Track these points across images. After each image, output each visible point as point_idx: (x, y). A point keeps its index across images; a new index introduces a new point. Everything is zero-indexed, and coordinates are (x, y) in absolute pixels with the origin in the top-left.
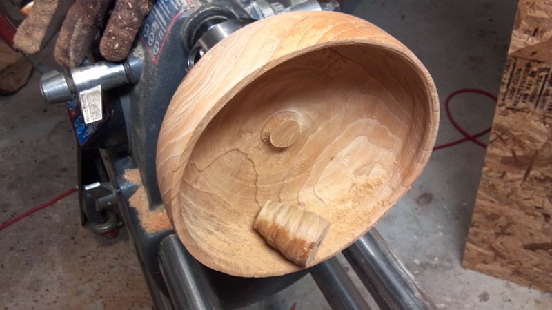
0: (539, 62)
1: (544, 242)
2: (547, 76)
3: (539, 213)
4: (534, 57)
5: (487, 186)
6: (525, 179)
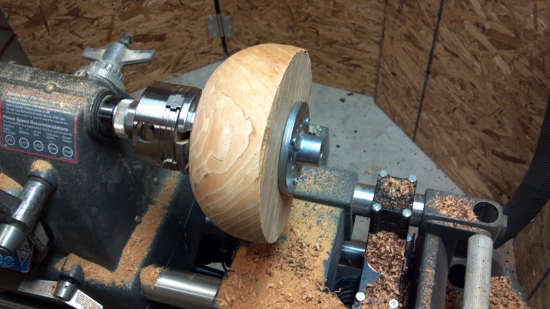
3: (75, 47)
6: (48, 30)
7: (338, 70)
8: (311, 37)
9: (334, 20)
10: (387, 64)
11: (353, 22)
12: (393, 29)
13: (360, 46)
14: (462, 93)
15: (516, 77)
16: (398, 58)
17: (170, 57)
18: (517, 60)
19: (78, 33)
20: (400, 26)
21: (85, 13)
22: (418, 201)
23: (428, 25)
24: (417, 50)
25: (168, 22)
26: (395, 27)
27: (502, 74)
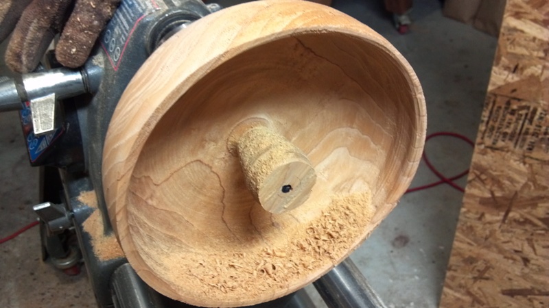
0: (519, 100)
1: (523, 287)
2: (527, 114)
3: (518, 257)
4: (514, 95)
5: (464, 228)
6: (503, 221)
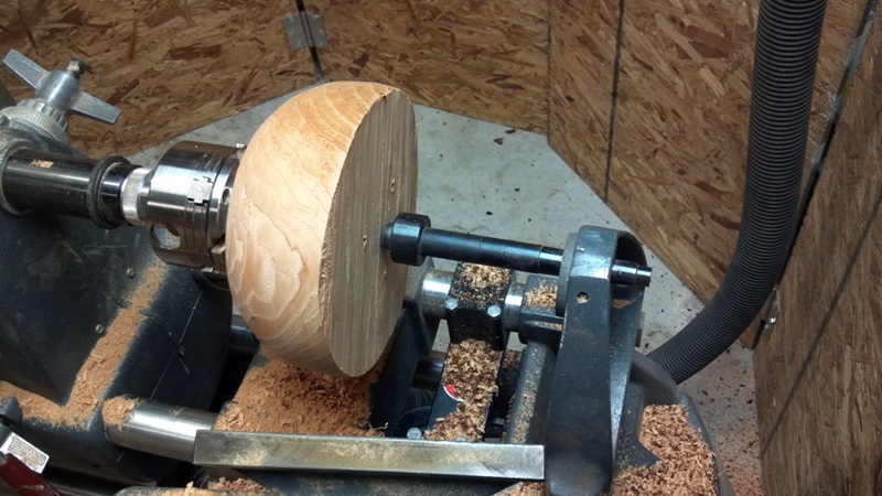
7: (490, 94)
8: (444, 45)
9: (474, 16)
10: (559, 82)
11: (504, 19)
12: (562, 29)
13: (518, 56)
14: (663, 126)
15: (732, 99)
16: (572, 74)
17: (231, 81)
18: (732, 72)
19: (82, 48)
20: (570, 25)
21: (91, 17)
22: (514, 293)
23: (607, 22)
24: (597, 60)
25: (223, 26)
26: (564, 25)
27: (713, 96)
